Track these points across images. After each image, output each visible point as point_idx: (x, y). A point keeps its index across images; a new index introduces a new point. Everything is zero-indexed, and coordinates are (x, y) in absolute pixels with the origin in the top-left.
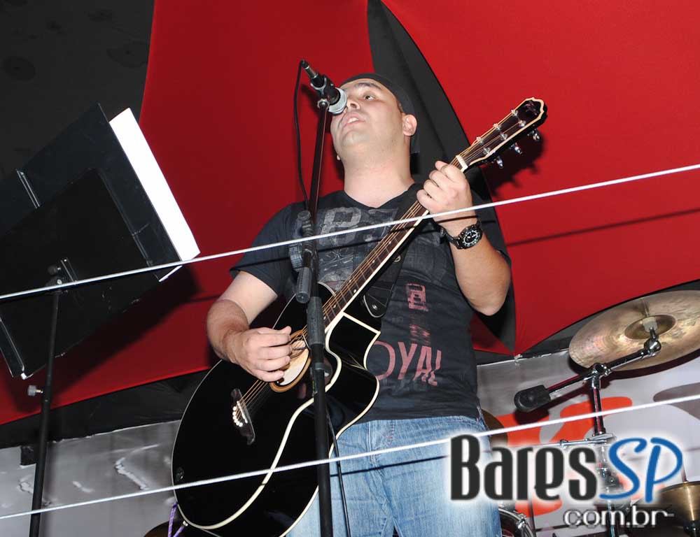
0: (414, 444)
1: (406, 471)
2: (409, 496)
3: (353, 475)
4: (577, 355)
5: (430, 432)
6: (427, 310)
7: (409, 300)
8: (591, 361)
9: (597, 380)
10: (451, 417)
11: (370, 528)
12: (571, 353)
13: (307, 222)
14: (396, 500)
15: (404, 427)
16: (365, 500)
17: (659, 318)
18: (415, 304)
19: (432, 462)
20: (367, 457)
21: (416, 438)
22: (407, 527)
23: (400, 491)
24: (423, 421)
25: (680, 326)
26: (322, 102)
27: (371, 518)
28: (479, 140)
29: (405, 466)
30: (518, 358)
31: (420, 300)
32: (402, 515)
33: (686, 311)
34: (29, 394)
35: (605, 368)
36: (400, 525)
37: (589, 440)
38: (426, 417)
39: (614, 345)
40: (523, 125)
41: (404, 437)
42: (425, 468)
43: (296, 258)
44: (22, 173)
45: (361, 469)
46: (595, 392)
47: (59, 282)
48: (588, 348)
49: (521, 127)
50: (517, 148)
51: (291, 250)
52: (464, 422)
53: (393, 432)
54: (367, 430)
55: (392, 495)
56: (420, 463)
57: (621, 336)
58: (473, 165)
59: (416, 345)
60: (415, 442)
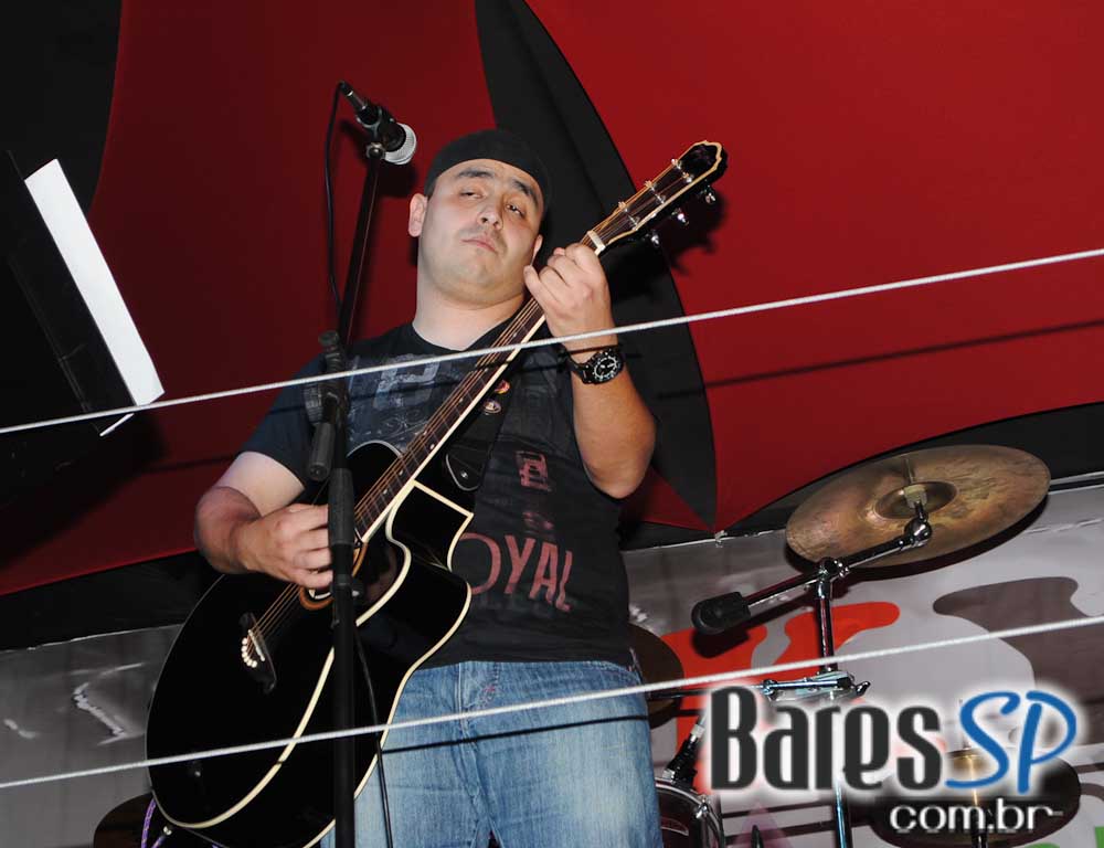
0: (529, 702)
1: (514, 745)
2: (515, 785)
3: (431, 751)
4: (800, 541)
5: (554, 685)
6: (549, 490)
7: (521, 472)
8: (820, 553)
9: (826, 585)
10: (589, 662)
11: (453, 835)
12: (789, 537)
13: (333, 348)
14: (495, 789)
15: (515, 675)
16: (449, 789)
17: (929, 485)
18: (531, 480)
19: (556, 732)
20: (455, 721)
21: (532, 693)
22: (512, 833)
23: (503, 777)
24: (544, 667)
25: (964, 500)
26: (374, 148)
27: (457, 818)
28: (623, 206)
29: (513, 738)
30: (720, 537)
31: (538, 473)
32: (504, 814)
33: (973, 477)
35: (840, 565)
36: (501, 830)
37: (808, 681)
38: (548, 661)
40: (689, 180)
41: (513, 689)
42: (544, 742)
43: (313, 406)
45: (444, 739)
46: (822, 603)
48: (816, 532)
49: (687, 184)
50: (681, 217)
52: (608, 670)
53: (496, 682)
54: (455, 677)
55: (491, 781)
56: (539, 734)
57: (870, 513)
58: (613, 244)
59: (534, 541)
60: (532, 699)
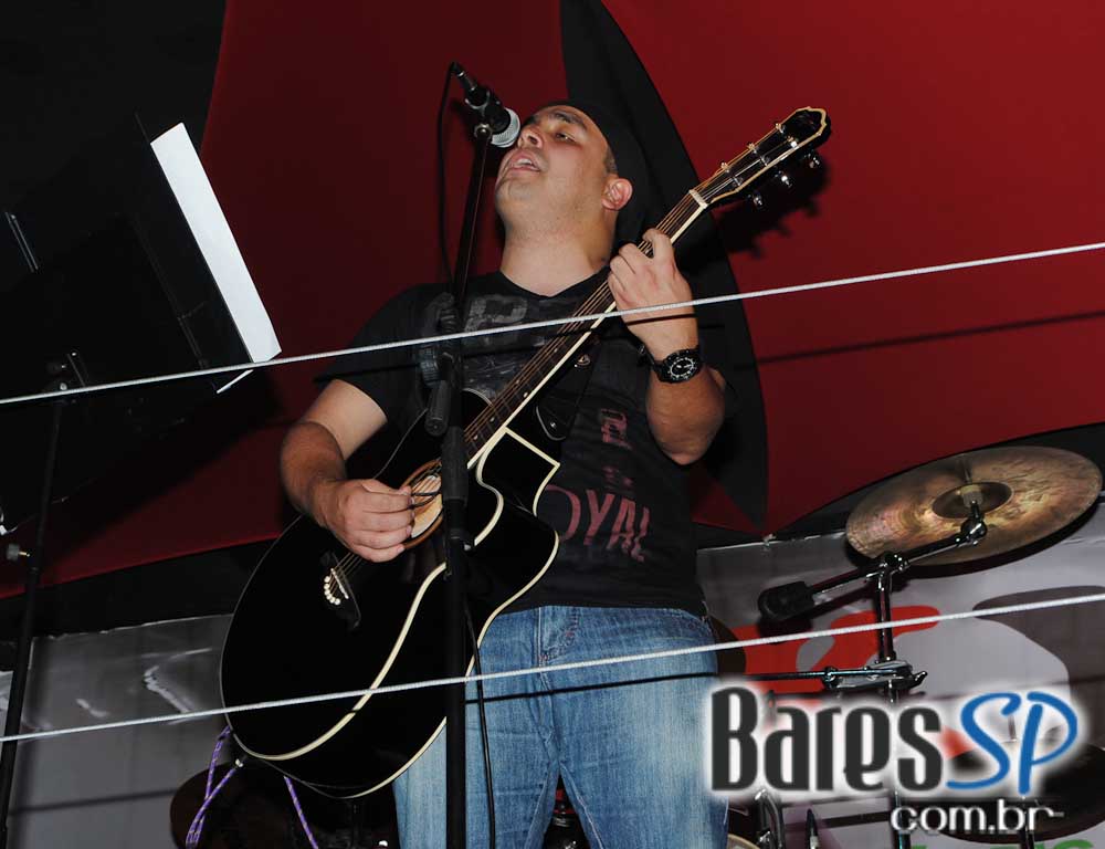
2: (592, 729)
4: (859, 538)
5: (632, 631)
6: (629, 448)
7: (602, 429)
8: (879, 549)
9: (886, 577)
10: (665, 610)
11: (526, 778)
12: (849, 534)
13: (448, 312)
14: (569, 734)
15: (594, 620)
16: (522, 732)
17: (986, 486)
18: (611, 436)
21: (610, 638)
25: (1018, 501)
26: (481, 128)
27: (530, 761)
28: (726, 167)
30: (769, 540)
31: (618, 432)
32: (579, 759)
33: (1029, 478)
34: (9, 558)
35: (900, 559)
37: (869, 668)
38: (626, 606)
39: (916, 526)
40: (794, 144)
41: (591, 634)
43: (428, 366)
44: (13, 217)
46: (882, 596)
47: (63, 387)
48: (875, 528)
49: (792, 147)
50: (784, 179)
51: (421, 353)
52: (683, 618)
53: (575, 626)
54: (535, 620)
57: (926, 512)
58: (716, 202)
59: (612, 496)
